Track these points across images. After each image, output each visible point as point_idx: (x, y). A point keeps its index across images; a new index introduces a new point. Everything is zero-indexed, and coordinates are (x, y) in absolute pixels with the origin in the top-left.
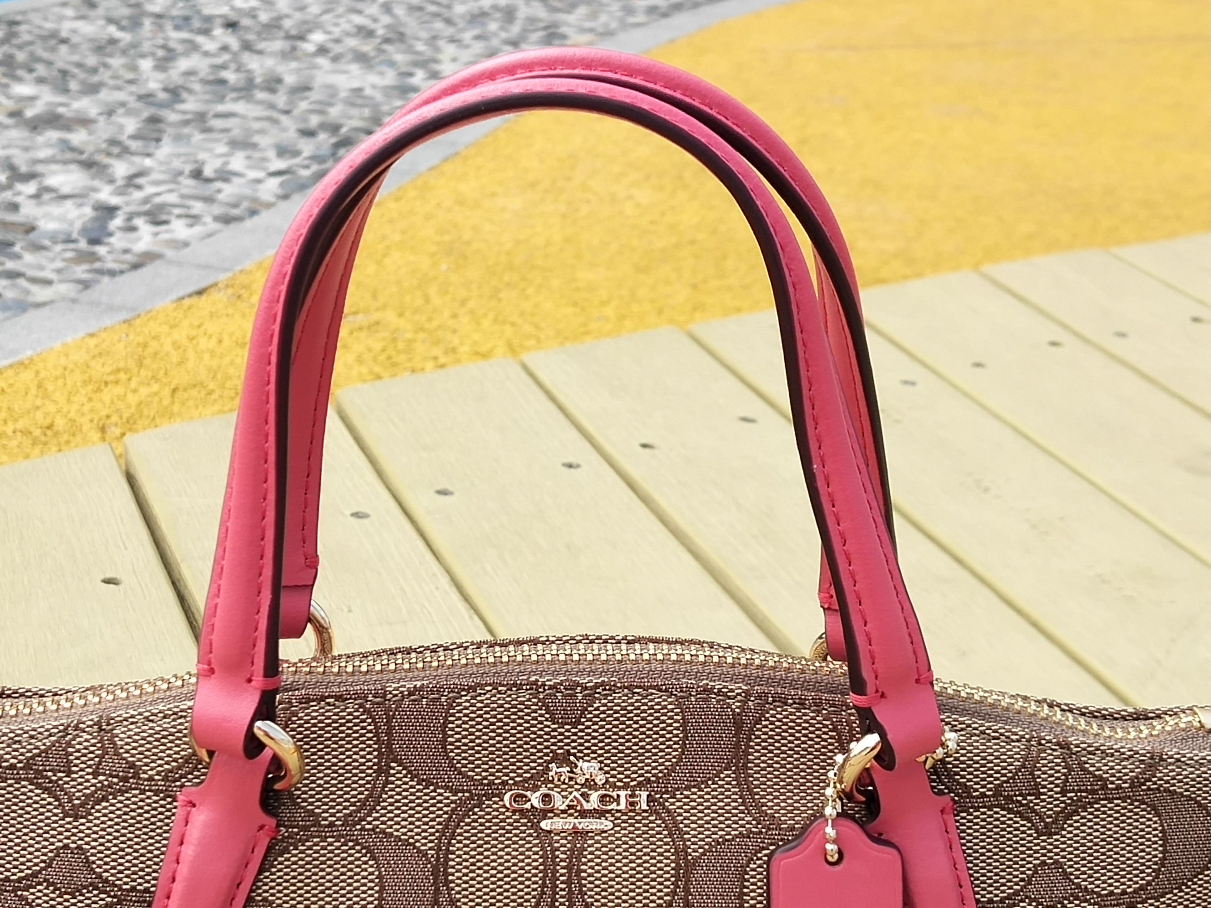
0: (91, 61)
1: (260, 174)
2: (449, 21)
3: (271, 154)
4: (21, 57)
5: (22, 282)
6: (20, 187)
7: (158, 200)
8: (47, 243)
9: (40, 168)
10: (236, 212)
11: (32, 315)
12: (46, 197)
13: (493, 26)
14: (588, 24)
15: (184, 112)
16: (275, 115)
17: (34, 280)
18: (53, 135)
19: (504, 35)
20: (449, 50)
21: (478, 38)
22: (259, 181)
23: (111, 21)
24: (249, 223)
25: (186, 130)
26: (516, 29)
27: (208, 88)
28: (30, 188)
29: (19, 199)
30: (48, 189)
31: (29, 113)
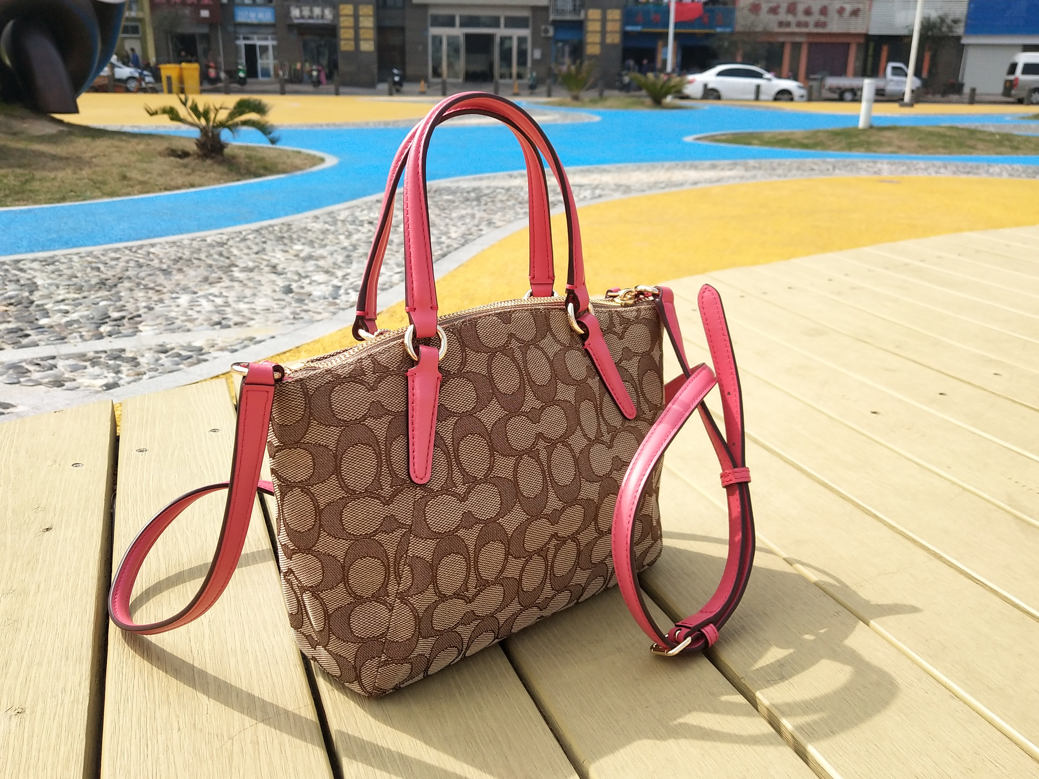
0: (321, 237)
1: (391, 274)
2: (451, 219)
3: (394, 266)
4: (295, 236)
5: (311, 313)
6: (303, 280)
7: (355, 283)
8: (317, 299)
9: (309, 274)
10: (386, 287)
11: (316, 324)
12: (314, 283)
13: (468, 220)
14: (503, 219)
15: (359, 253)
16: (393, 253)
17: (314, 312)
18: (312, 262)
19: (472, 223)
20: (453, 229)
21: (463, 224)
22: (392, 276)
23: (326, 223)
24: (391, 290)
25: (361, 259)
26: (476, 222)
27: (366, 244)
28: (307, 281)
29: (303, 285)
30: (314, 281)
31: (302, 255)
